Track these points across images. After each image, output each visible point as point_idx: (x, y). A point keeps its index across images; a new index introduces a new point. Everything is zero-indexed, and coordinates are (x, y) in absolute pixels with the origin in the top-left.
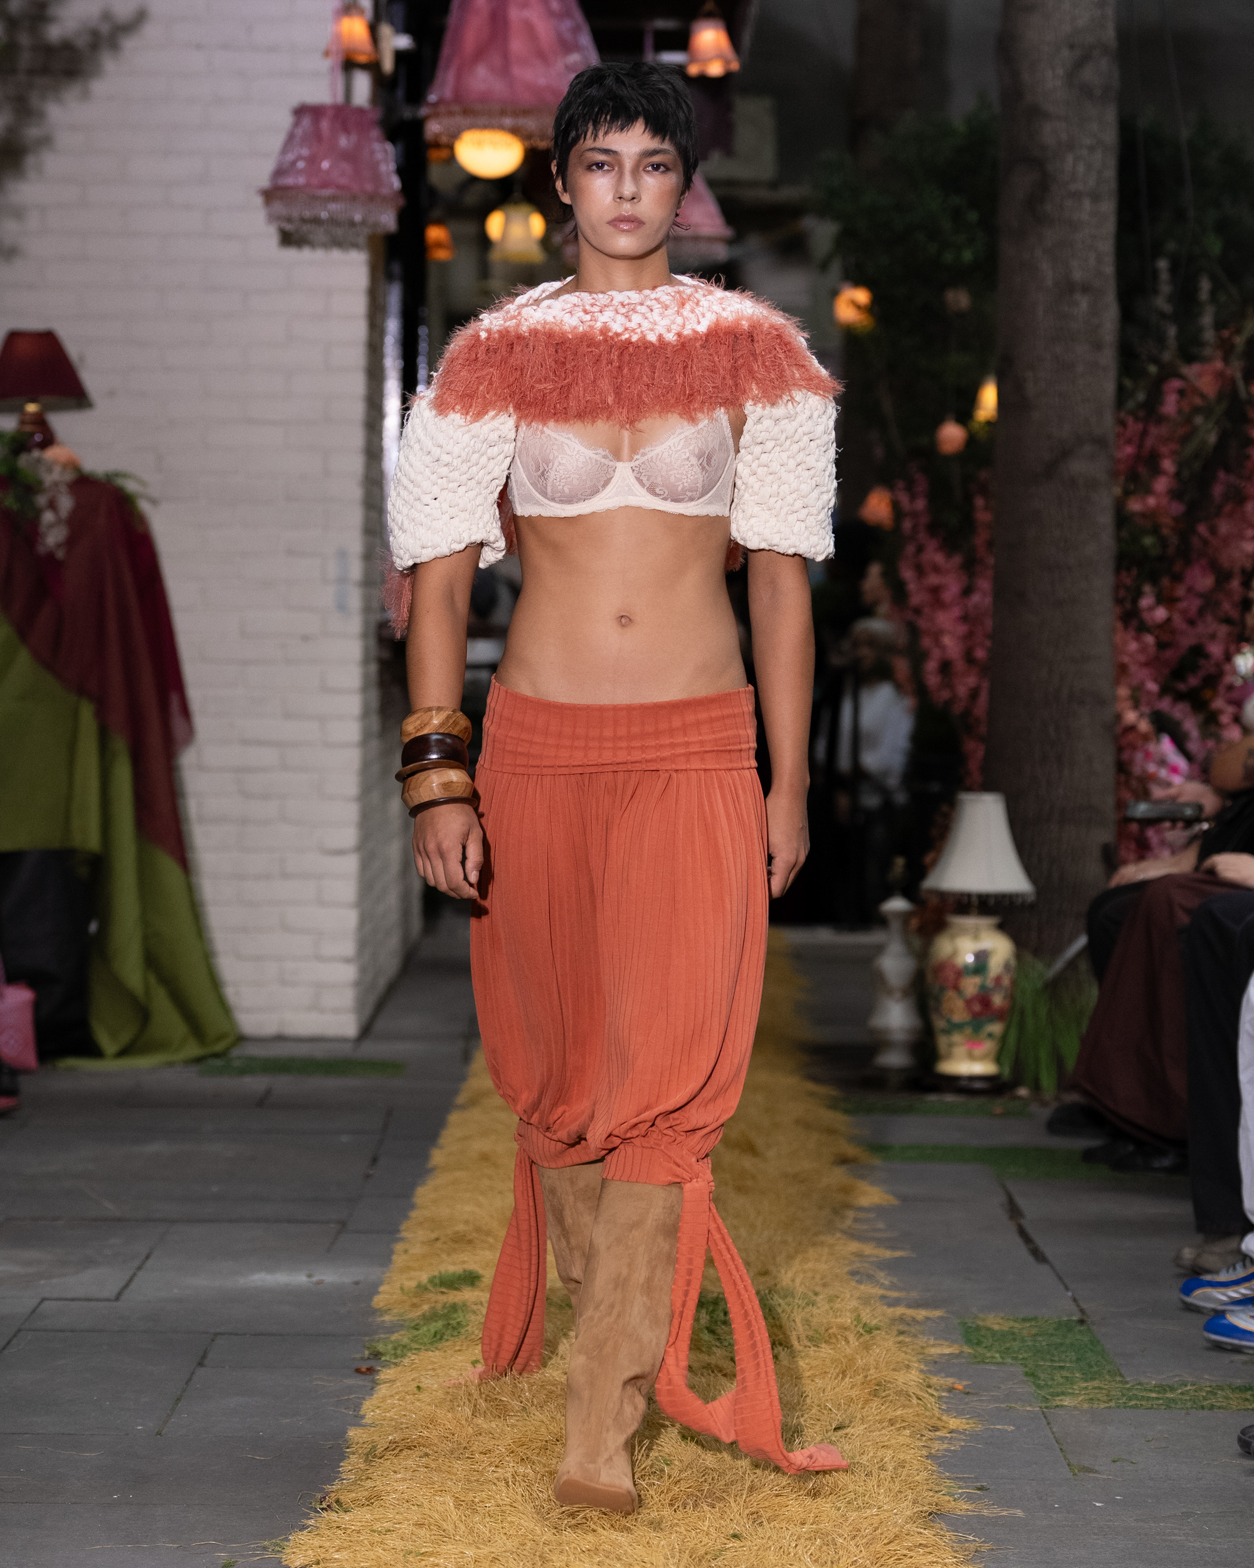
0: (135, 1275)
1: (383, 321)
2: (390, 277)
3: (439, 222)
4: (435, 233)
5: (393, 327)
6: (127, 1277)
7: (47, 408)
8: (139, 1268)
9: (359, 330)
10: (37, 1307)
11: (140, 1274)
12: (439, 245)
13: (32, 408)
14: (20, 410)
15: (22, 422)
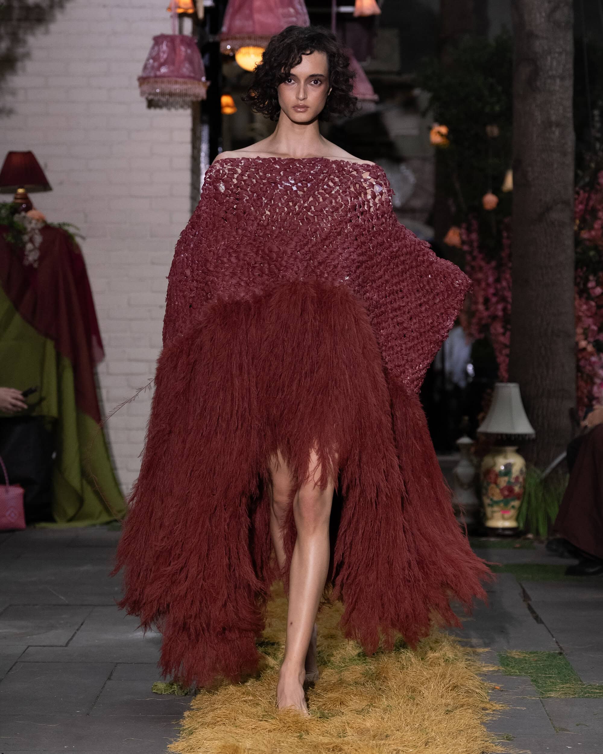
0: (76, 633)
1: (200, 144)
2: (203, 122)
3: (227, 94)
4: (226, 100)
5: (205, 147)
6: (72, 635)
7: (28, 191)
8: (78, 630)
9: (187, 149)
10: (26, 650)
11: (78, 633)
12: (228, 106)
13: (21, 191)
14: (14, 192)
15: (16, 198)
